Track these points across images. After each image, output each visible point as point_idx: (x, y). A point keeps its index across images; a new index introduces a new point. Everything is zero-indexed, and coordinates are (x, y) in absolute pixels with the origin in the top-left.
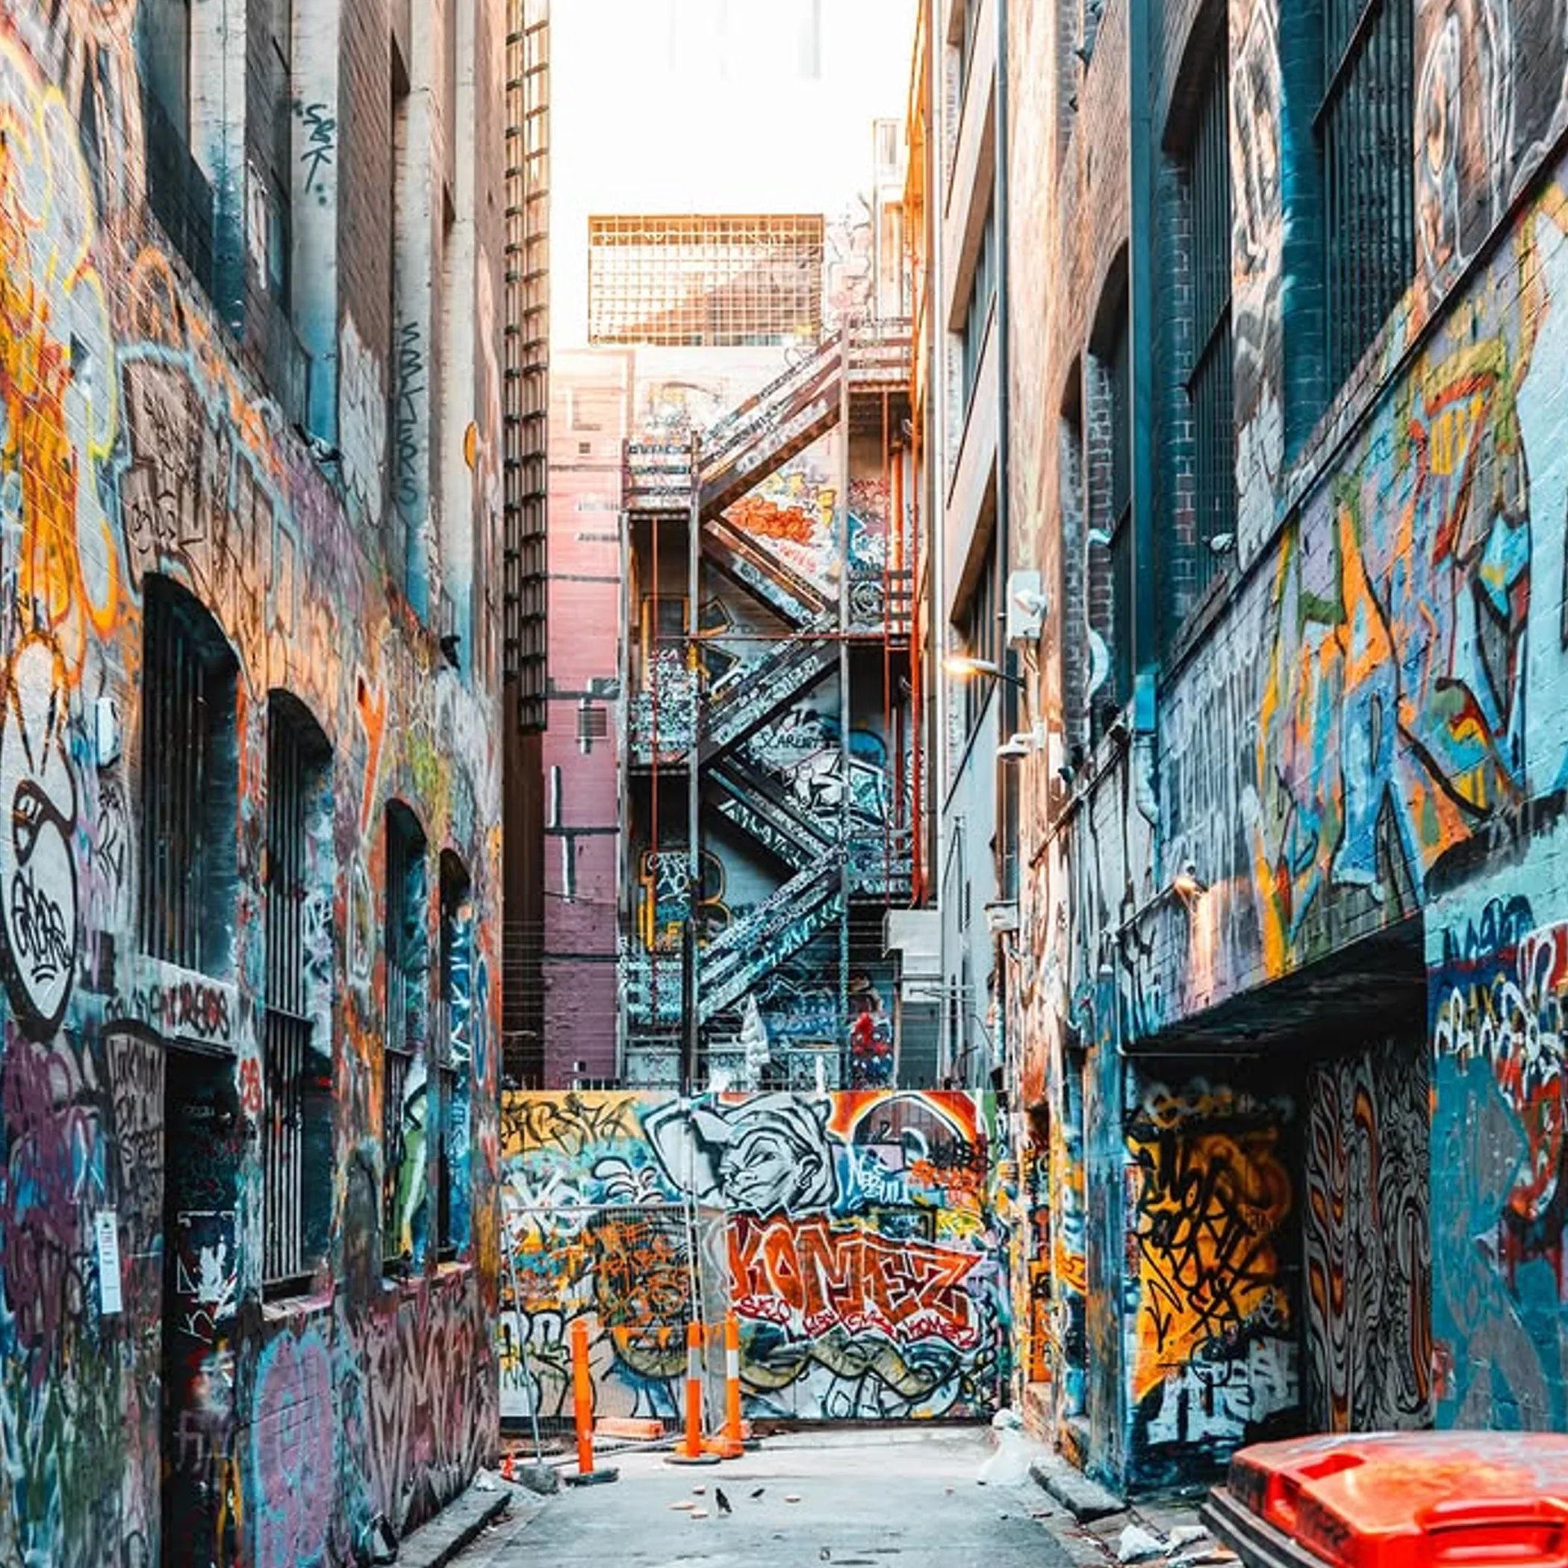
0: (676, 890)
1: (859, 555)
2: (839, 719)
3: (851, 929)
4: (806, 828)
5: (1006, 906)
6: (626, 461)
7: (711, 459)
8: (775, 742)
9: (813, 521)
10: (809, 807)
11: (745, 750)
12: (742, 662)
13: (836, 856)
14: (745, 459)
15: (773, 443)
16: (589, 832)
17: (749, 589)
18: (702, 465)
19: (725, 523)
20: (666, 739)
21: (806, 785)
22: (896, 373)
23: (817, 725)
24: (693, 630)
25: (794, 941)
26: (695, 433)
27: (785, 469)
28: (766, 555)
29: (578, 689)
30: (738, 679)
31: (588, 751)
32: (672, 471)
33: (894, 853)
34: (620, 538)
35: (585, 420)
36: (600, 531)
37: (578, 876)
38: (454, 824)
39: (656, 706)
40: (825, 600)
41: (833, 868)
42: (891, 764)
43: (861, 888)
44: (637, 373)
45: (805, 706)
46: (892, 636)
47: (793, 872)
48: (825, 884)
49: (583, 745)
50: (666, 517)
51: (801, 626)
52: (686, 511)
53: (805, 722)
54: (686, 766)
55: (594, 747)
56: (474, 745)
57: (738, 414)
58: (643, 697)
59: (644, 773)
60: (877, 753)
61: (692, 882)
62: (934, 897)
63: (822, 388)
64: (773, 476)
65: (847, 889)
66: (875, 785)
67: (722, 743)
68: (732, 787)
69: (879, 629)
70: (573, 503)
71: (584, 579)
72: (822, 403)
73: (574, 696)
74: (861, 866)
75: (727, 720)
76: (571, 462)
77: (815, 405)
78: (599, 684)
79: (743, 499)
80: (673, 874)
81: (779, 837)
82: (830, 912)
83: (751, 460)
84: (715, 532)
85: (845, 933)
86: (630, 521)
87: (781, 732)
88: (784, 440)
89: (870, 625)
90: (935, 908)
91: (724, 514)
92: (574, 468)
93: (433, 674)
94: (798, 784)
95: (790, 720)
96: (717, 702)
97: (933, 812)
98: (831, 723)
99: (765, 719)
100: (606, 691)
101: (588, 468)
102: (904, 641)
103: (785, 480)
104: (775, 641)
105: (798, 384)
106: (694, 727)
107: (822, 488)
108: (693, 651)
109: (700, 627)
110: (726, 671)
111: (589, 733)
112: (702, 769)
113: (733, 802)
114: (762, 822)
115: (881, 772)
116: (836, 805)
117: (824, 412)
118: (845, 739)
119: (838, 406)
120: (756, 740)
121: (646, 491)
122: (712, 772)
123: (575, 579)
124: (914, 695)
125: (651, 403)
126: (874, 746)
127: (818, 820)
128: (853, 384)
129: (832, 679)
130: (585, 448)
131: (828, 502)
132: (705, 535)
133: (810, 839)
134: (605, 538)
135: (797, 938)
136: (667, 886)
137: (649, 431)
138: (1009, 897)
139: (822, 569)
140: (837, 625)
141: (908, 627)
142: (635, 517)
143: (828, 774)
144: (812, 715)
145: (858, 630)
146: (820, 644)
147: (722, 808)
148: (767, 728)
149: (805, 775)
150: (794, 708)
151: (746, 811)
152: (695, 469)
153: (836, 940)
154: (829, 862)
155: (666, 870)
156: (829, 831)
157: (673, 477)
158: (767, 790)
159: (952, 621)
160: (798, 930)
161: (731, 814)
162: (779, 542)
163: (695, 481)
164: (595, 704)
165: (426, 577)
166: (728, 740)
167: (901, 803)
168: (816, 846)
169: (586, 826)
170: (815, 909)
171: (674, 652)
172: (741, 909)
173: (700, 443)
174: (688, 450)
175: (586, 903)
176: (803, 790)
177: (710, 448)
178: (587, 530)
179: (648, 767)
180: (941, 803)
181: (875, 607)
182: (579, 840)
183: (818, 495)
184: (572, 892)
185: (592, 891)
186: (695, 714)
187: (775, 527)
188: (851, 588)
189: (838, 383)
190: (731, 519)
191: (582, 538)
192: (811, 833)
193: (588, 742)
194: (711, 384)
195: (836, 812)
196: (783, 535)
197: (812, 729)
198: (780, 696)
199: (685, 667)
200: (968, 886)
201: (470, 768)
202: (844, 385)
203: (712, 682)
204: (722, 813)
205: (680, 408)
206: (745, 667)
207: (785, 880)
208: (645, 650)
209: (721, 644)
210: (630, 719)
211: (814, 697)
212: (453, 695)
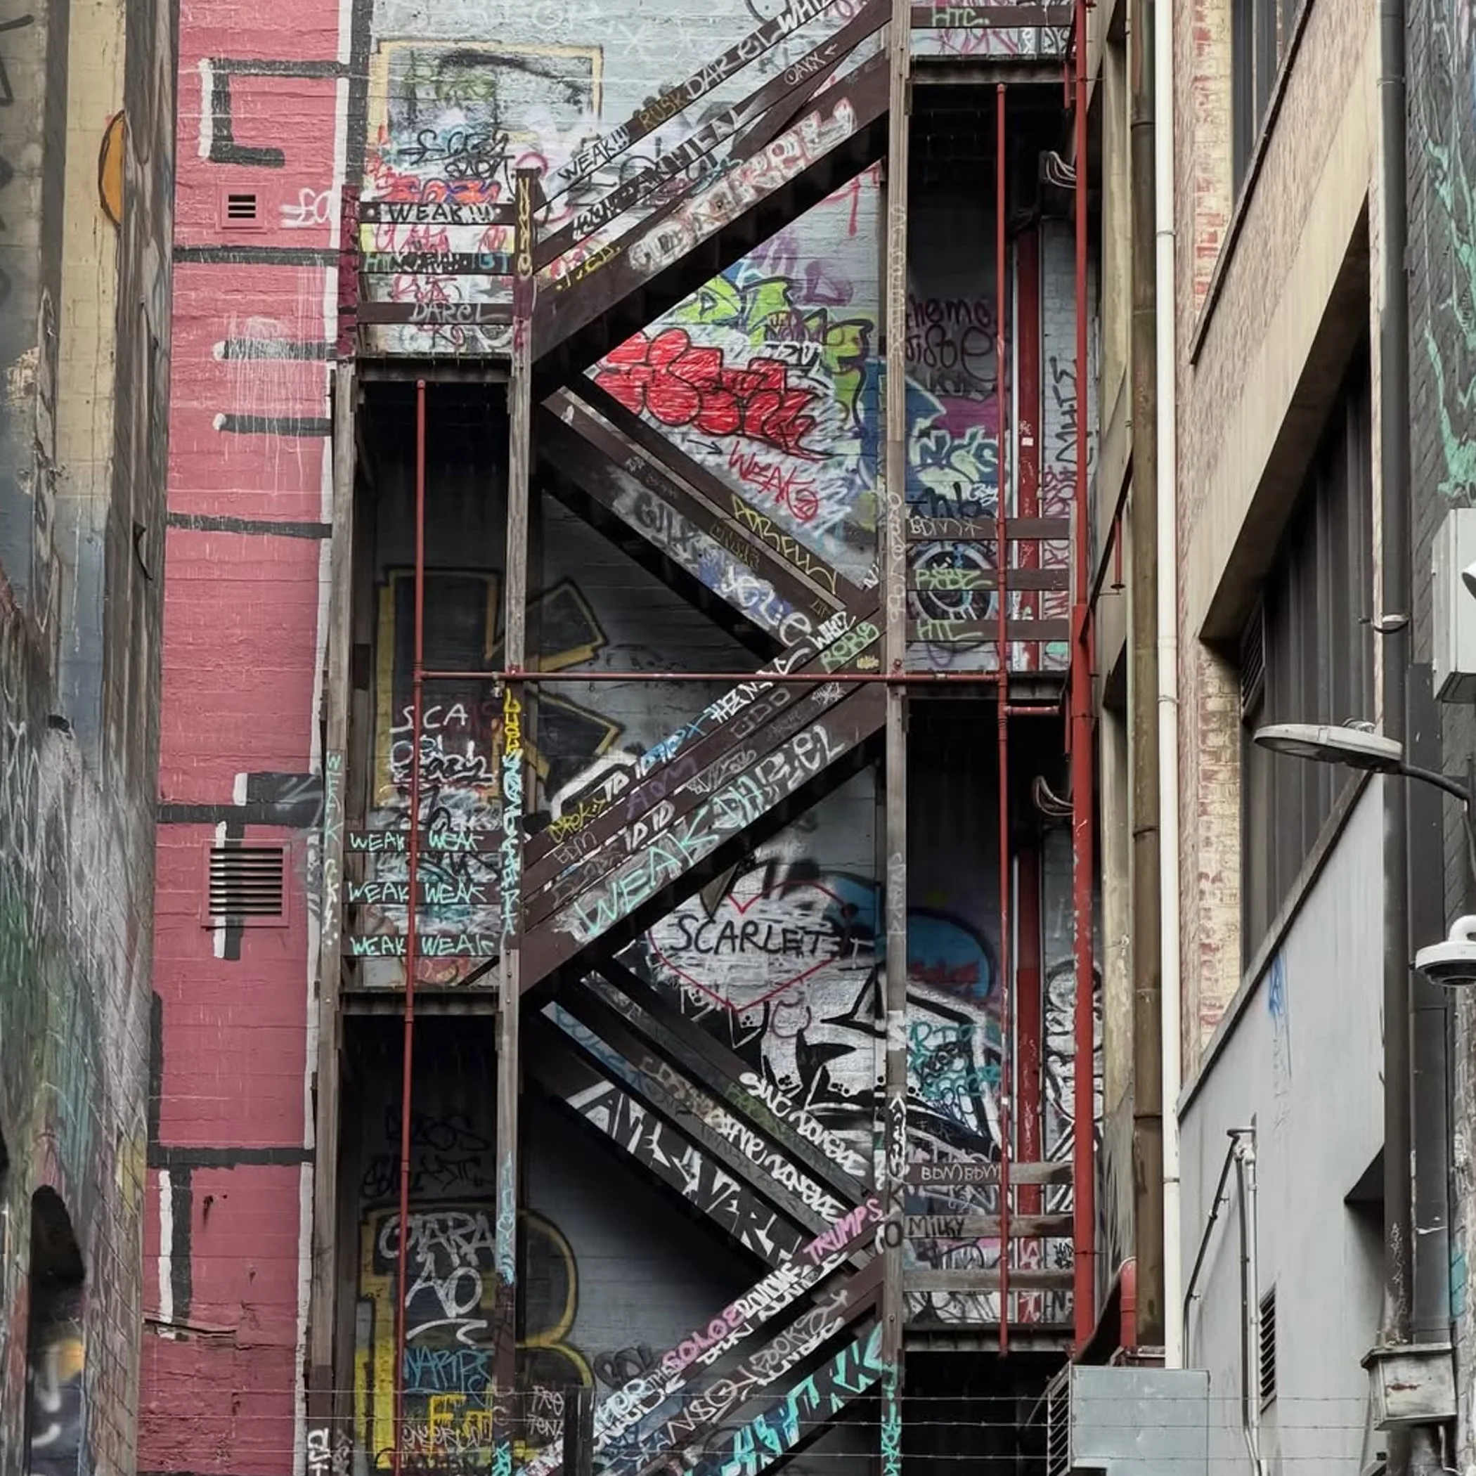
0: (453, 1310)
1: (929, 478)
2: (878, 887)
3: (906, 1411)
4: (790, 1157)
5: (1422, 1357)
6: (351, 238)
7: (564, 240)
8: (711, 936)
9: (811, 395)
10: (799, 1102)
11: (640, 952)
12: (629, 739)
13: (869, 1227)
14: (650, 241)
15: (719, 202)
16: (232, 1158)
17: (653, 558)
18: (547, 251)
19: (593, 394)
20: (435, 926)
21: (791, 1048)
22: (1027, 41)
23: (820, 897)
24: (514, 657)
25: (760, 1446)
26: (521, 173)
27: (745, 269)
28: (697, 473)
29: (212, 798)
30: (620, 780)
31: (232, 952)
32: (467, 264)
33: (1020, 1223)
34: (331, 428)
35: (243, 137)
36: (276, 409)
37: (200, 1270)
38: (62, 1122)
39: (416, 841)
40: (845, 588)
41: (860, 1259)
42: (1009, 996)
43: (929, 1310)
44: (376, 28)
45: (787, 849)
46: (1016, 680)
47: (759, 1268)
48: (842, 1298)
49: (219, 938)
50: (448, 378)
51: (781, 650)
52: (501, 364)
53: (788, 888)
54: (492, 997)
55: (247, 944)
56: (103, 920)
57: (635, 129)
58: (378, 821)
59: (380, 1011)
60: (973, 968)
61: (500, 1289)
62: (1156, 1335)
63: (840, 73)
64: (715, 285)
65: (897, 1312)
66: (964, 1048)
67: (583, 938)
68: (601, 1048)
69: (982, 661)
70: (210, 340)
71: (235, 526)
72: (843, 111)
73: (203, 815)
74: (928, 1254)
75: (595, 880)
76: (209, 238)
77: (827, 115)
78: (262, 785)
79: (639, 339)
80: (443, 1269)
81: (721, 1179)
82: (854, 1370)
83: (665, 243)
84: (568, 416)
85: (892, 1427)
86: (361, 385)
87: (727, 912)
88: (749, 197)
89: (955, 651)
90: (1160, 1362)
91: (592, 373)
92: (215, 255)
93: (34, 739)
94: (769, 1046)
95: (750, 884)
96: (568, 836)
97: (1150, 1121)
98: (858, 895)
99: (689, 882)
100: (285, 804)
101: (251, 255)
102: (1045, 694)
103: (742, 293)
104: (718, 689)
105: (781, 63)
106: (510, 898)
107: (834, 314)
108: (513, 708)
109: (533, 650)
110: (588, 760)
111: (235, 908)
112: (531, 1002)
113: (606, 1087)
114: (679, 1137)
115: (980, 1019)
116: (864, 1098)
117: (848, 130)
118: (897, 932)
119: (885, 118)
120: (662, 933)
121: (398, 313)
122: (551, 1010)
123: (210, 525)
124: (1081, 823)
125: (411, 99)
126: (966, 952)
127: (822, 1137)
128: (919, 65)
129: (862, 784)
130: (242, 205)
131: (850, 350)
132: (544, 422)
133: (803, 1184)
134: (288, 427)
135: (769, 1435)
136: (428, 1304)
137: (404, 168)
138: (1428, 1334)
139: (832, 512)
140: (874, 649)
141: (1058, 654)
142: (371, 377)
143: (845, 1021)
144: (805, 873)
145: (925, 663)
146: (829, 694)
147: (576, 1102)
148: (692, 904)
149: (788, 1021)
150: (760, 854)
151: (636, 1111)
152: (524, 264)
153: (872, 1438)
154: (853, 1244)
155: (427, 1259)
156: (850, 1163)
157: (464, 281)
158: (688, 1057)
159: (1204, 639)
160: (773, 1415)
161: (600, 1117)
162: (726, 443)
163: (522, 292)
164: (254, 836)
165: (28, 488)
166: (596, 930)
167: (1033, 1096)
168: (820, 1203)
169: (220, 1144)
170: (818, 1361)
171: (459, 711)
172: (619, 1361)
173: (539, 199)
174: (509, 214)
175: (218, 1341)
176: (784, 1062)
177: (559, 214)
178: (244, 406)
179: (393, 997)
180: (1172, 1097)
181: (967, 607)
182: (203, 1181)
183: (824, 330)
184: (181, 1310)
185: (235, 1312)
186: (515, 865)
187: (717, 409)
188: (910, 562)
189: (881, 62)
190: (608, 385)
191: (228, 426)
192: (803, 1169)
193: (234, 931)
194: (561, 59)
195: (865, 1118)
196: (736, 430)
197: (807, 907)
198: (733, 821)
199: (484, 748)
200: (1268, 1307)
201: (93, 979)
202: (900, 69)
203: (553, 786)
204: (577, 1117)
205: (484, 116)
206: (637, 750)
207: (743, 1287)
208: (385, 704)
209: (576, 691)
210: (349, 875)
211: (812, 827)
212: (69, 789)
